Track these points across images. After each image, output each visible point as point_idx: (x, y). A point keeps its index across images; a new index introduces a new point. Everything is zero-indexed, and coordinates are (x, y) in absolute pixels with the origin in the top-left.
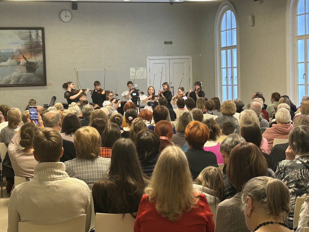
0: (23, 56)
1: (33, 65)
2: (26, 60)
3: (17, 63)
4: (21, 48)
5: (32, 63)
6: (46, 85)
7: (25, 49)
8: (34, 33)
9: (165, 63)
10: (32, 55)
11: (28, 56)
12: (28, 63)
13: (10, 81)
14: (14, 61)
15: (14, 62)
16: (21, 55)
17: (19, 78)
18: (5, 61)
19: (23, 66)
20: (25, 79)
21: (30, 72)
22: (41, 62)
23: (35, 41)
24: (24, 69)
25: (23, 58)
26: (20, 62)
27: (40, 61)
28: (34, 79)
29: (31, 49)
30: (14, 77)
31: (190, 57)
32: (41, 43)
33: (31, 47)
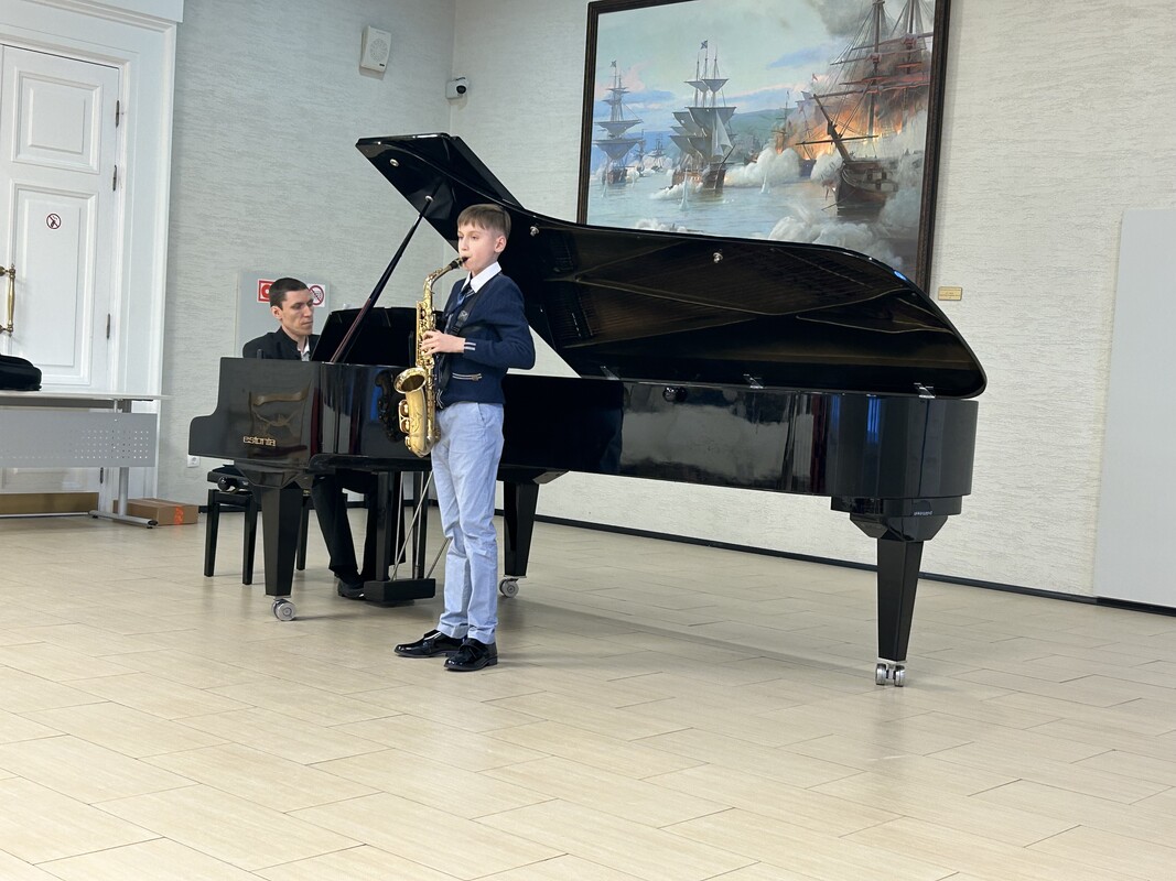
0: (831, 130)
1: (870, 178)
2: (842, 150)
3: (796, 169)
4: (823, 80)
5: (868, 168)
7: (844, 88)
10: (872, 118)
11: (852, 125)
12: (851, 166)
14: (786, 159)
15: (786, 164)
16: (819, 123)
18: (747, 162)
19: (825, 184)
21: (850, 220)
22: (916, 157)
23: (896, 35)
24: (827, 200)
25: (829, 137)
26: (813, 162)
27: (912, 152)
29: (874, 83)
32: (930, 48)
33: (873, 78)
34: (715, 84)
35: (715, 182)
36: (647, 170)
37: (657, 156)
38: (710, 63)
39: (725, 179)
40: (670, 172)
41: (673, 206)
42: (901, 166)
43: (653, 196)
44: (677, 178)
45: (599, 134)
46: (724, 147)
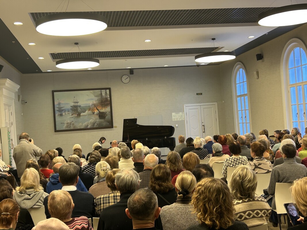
0: (97, 108)
1: (103, 114)
2: (99, 111)
3: (92, 113)
4: (95, 102)
5: (103, 113)
6: (113, 128)
7: (98, 103)
8: (103, 92)
9: (198, 109)
10: (102, 107)
11: (100, 108)
12: (100, 112)
13: (88, 126)
14: (90, 112)
16: (95, 107)
17: (94, 124)
18: (84, 112)
20: (98, 124)
21: (101, 119)
23: (104, 97)
24: (97, 117)
26: (95, 112)
27: (108, 111)
28: (105, 124)
30: (91, 123)
31: (216, 103)
32: (109, 99)
33: (102, 102)
34: (77, 102)
35: (79, 115)
36: (67, 114)
37: (68, 112)
38: (76, 100)
39: (81, 115)
40: (71, 114)
41: (72, 118)
42: (107, 113)
43: (68, 117)
44: (72, 115)
45: (56, 109)
46: (80, 111)
